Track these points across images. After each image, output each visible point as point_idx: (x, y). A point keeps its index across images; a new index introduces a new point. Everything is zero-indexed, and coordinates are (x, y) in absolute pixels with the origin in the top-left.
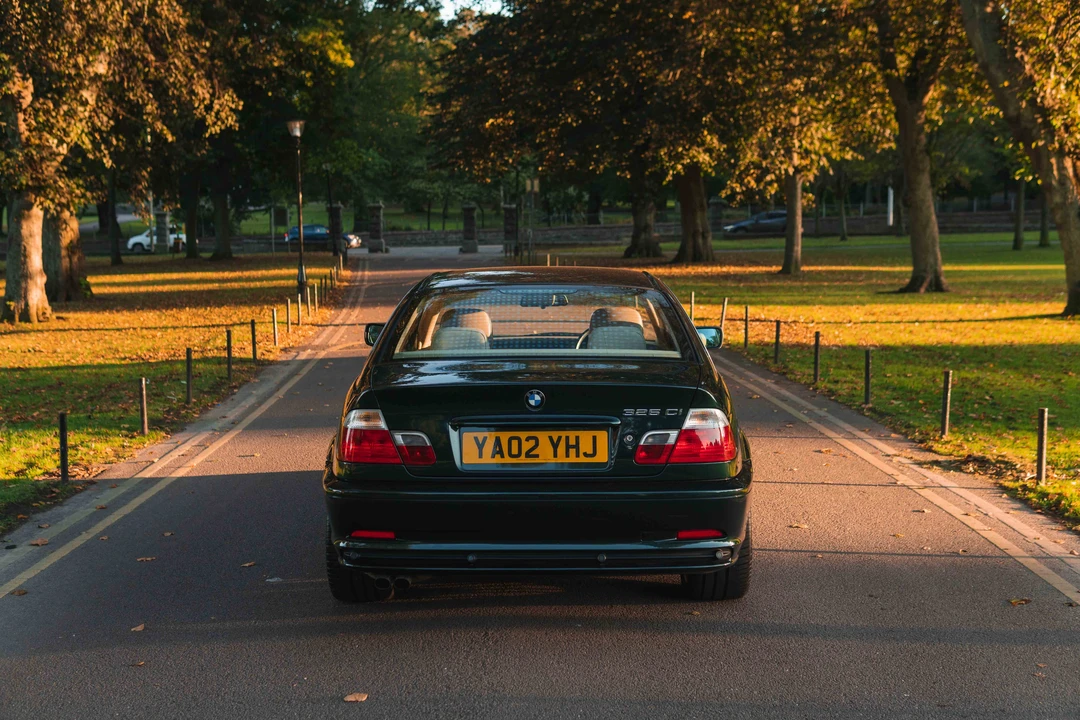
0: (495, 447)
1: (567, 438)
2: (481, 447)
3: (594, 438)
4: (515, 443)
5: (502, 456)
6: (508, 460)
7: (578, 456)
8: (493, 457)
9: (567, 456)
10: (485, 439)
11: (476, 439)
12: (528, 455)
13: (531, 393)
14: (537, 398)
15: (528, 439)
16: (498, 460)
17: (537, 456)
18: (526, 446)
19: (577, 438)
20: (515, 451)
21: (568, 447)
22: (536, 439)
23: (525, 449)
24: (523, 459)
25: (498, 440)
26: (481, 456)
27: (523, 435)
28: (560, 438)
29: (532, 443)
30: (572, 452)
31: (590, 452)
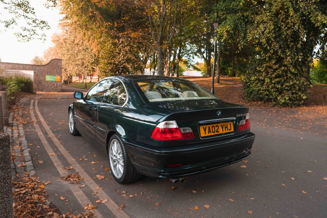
0: (209, 130)
1: (225, 125)
2: (205, 130)
3: (230, 124)
4: (213, 128)
5: (211, 133)
6: (212, 134)
7: (228, 130)
8: (209, 133)
9: (226, 131)
10: (206, 127)
11: (203, 128)
12: (217, 132)
13: (219, 112)
14: (220, 113)
15: (216, 126)
16: (210, 134)
17: (219, 132)
18: (216, 128)
19: (227, 124)
20: (214, 131)
21: (225, 128)
22: (218, 126)
23: (216, 130)
24: (216, 133)
25: (209, 127)
26: (205, 134)
27: (215, 125)
28: (223, 125)
29: (217, 127)
30: (226, 129)
31: (230, 129)
